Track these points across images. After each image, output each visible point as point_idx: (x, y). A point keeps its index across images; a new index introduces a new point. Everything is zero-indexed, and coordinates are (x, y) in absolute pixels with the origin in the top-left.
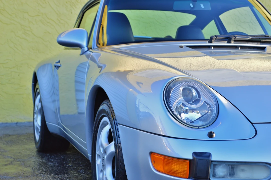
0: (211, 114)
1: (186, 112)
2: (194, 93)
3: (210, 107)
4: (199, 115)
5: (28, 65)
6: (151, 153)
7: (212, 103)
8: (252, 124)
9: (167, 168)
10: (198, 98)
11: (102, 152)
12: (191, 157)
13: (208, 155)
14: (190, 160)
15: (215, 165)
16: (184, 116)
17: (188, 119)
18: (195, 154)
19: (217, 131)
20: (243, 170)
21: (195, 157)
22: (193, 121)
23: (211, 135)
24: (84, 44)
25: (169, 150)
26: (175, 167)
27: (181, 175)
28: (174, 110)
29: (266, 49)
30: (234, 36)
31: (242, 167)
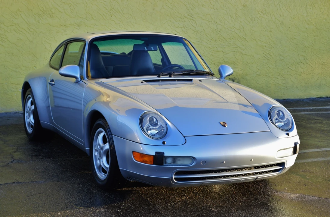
0: (163, 132)
1: (151, 130)
2: (155, 120)
3: (163, 127)
4: (157, 132)
5: (4, 66)
6: (133, 152)
7: (164, 125)
8: (184, 136)
9: (141, 160)
10: (156, 123)
11: (99, 149)
12: (154, 154)
13: (163, 153)
14: (154, 156)
15: (166, 158)
16: (149, 132)
17: (151, 134)
18: (156, 152)
19: (167, 141)
20: (179, 160)
21: (156, 154)
22: (153, 134)
23: (164, 143)
24: (78, 76)
25: (142, 148)
26: (146, 159)
27: (149, 163)
28: (145, 130)
29: (193, 80)
30: (173, 73)
31: (179, 159)
